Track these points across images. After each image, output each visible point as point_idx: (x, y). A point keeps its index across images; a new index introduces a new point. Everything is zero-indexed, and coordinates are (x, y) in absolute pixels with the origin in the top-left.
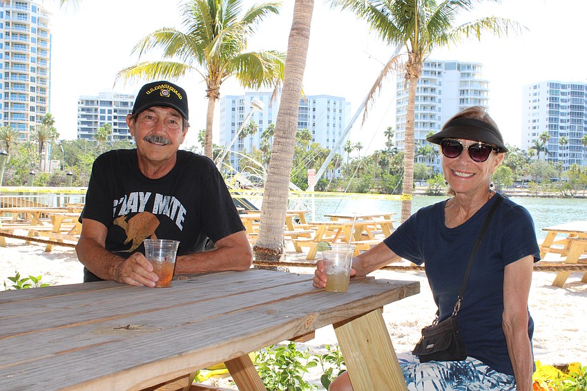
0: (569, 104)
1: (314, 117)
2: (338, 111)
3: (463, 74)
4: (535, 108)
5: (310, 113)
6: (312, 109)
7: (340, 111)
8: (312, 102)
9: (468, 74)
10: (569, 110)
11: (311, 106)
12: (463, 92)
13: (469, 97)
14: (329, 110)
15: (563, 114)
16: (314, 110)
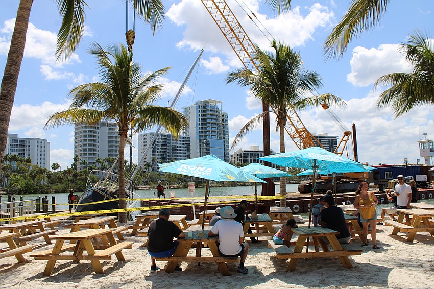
0: (161, 144)
1: (29, 150)
2: (43, 147)
3: (110, 129)
4: (145, 146)
5: (27, 148)
6: (27, 146)
7: (45, 147)
8: (27, 142)
9: (112, 129)
10: (161, 147)
11: (27, 144)
12: (109, 137)
13: (113, 140)
14: (38, 146)
15: (158, 149)
16: (29, 146)
